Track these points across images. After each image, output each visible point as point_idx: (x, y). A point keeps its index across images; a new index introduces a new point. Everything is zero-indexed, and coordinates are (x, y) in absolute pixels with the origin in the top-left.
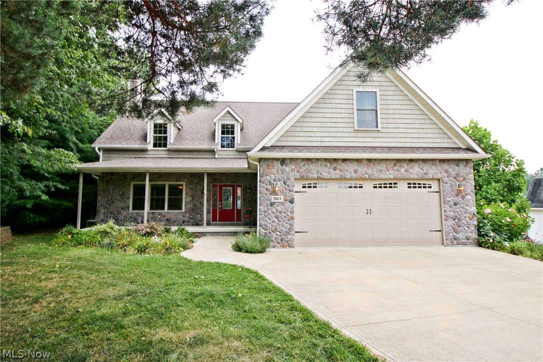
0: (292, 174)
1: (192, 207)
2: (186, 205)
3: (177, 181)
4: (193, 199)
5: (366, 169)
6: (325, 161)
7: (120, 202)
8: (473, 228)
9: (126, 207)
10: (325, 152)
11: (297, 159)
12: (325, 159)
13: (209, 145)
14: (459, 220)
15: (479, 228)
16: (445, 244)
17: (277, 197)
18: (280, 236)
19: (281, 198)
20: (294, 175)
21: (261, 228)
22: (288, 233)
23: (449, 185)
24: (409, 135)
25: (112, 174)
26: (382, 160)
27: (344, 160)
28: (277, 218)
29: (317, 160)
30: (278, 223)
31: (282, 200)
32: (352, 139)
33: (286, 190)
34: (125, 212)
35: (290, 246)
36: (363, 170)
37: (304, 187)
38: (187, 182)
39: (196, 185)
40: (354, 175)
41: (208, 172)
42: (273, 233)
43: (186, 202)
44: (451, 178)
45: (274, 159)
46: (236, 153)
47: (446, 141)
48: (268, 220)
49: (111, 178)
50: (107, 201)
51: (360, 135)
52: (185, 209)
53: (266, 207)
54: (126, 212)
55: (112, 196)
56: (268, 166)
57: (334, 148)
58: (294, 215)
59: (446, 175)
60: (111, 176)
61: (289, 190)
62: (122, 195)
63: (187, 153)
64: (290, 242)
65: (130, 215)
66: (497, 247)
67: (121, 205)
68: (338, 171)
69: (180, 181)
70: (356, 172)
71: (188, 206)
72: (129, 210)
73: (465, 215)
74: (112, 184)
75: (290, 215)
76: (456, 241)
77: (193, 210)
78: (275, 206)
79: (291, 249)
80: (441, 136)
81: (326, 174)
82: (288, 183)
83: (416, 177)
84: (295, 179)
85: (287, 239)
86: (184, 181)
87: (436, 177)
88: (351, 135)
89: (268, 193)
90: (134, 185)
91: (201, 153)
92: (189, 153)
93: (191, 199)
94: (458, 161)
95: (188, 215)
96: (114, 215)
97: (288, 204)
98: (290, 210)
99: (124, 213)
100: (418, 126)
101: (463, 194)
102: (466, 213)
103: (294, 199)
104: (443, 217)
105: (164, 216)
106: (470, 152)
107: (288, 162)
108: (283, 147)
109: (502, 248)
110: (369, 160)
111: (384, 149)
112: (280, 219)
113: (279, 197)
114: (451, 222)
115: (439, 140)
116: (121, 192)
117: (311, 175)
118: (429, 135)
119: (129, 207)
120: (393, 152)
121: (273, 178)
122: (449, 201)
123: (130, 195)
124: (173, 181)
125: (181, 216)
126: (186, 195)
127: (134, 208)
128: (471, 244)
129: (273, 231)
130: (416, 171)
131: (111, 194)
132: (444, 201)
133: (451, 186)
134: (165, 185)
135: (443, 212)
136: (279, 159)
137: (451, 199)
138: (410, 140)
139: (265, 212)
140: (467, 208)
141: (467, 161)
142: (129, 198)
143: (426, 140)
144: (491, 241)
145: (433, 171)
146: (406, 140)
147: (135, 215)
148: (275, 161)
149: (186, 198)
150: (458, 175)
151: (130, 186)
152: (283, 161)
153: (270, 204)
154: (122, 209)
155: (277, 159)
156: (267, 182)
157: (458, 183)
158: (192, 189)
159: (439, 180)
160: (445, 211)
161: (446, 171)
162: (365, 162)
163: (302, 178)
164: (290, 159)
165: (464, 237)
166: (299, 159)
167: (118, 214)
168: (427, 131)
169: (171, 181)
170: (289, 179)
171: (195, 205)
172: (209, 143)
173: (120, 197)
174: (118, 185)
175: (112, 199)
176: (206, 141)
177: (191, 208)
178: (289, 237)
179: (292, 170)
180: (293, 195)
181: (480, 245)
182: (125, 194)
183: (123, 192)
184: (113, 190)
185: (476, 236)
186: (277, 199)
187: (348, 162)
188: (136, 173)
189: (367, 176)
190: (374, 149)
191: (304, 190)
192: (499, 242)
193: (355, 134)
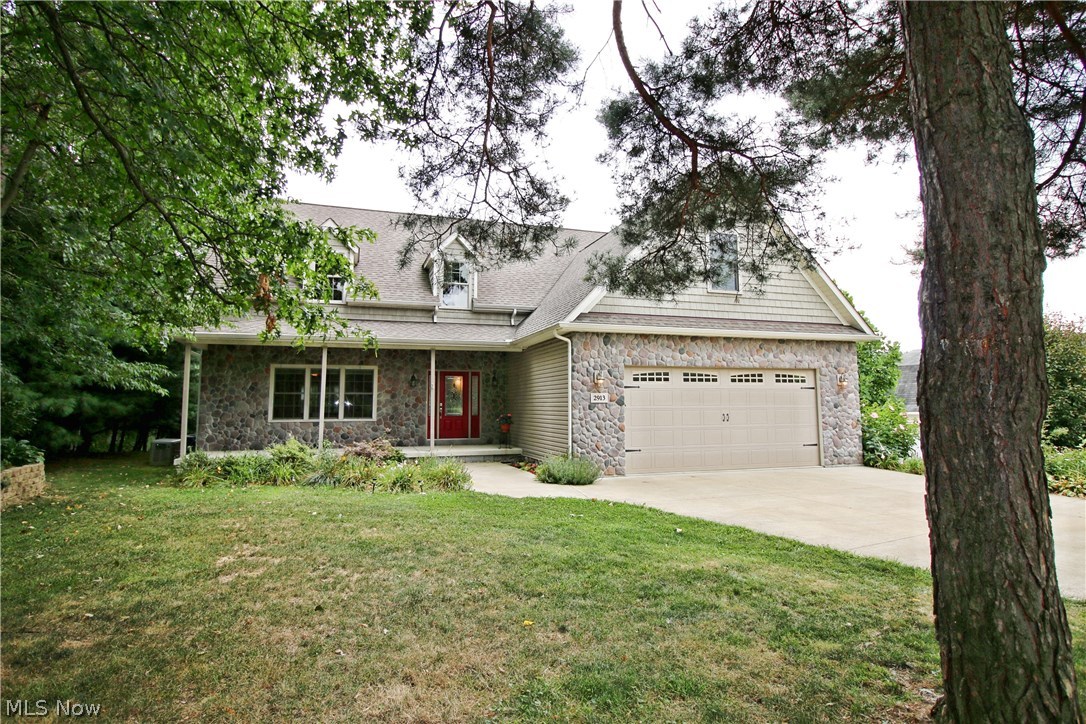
0: (620, 358)
1: (390, 411)
2: (378, 409)
3: (361, 363)
4: (393, 396)
5: (723, 353)
6: (668, 340)
7: (248, 402)
8: (857, 440)
9: (260, 412)
10: (671, 325)
11: (627, 334)
12: (668, 336)
13: (423, 298)
14: (841, 429)
15: (864, 440)
16: (823, 464)
17: (600, 394)
18: (604, 457)
19: (606, 397)
20: (624, 361)
21: (575, 445)
22: (616, 453)
23: (828, 378)
24: (778, 304)
25: (231, 348)
26: (744, 339)
27: (694, 338)
28: (599, 429)
29: (657, 336)
30: (601, 437)
31: (606, 401)
32: (705, 307)
33: (612, 383)
34: (258, 423)
35: (619, 473)
36: (719, 355)
37: (636, 379)
38: (381, 366)
39: (397, 371)
40: (708, 363)
41: (437, 349)
42: (593, 454)
43: (379, 403)
44: (830, 368)
45: (593, 333)
46: (470, 316)
47: (824, 313)
48: (586, 432)
49: (228, 357)
50: (221, 401)
51: (714, 300)
52: (378, 415)
53: (582, 410)
54: (262, 423)
55: (232, 391)
56: (585, 344)
57: (680, 319)
58: (624, 423)
59: (824, 363)
60: (229, 353)
61: (617, 385)
62: (252, 388)
63: (381, 312)
64: (618, 467)
65: (269, 429)
66: (892, 465)
67: (249, 408)
68: (685, 354)
69: (367, 364)
70: (709, 357)
71: (384, 410)
72: (266, 419)
73: (847, 421)
74: (231, 367)
75: (618, 423)
76: (837, 460)
77: (392, 418)
78: (596, 409)
79: (620, 478)
80: (818, 306)
81: (669, 359)
82: (615, 372)
83: (788, 366)
84: (626, 366)
85: (613, 463)
86: (375, 364)
87: (812, 367)
88: (703, 299)
89: (585, 388)
90: (278, 371)
91: (409, 313)
92: (386, 312)
93: (388, 397)
94: (838, 344)
95: (382, 426)
96: (236, 428)
97: (615, 406)
98: (618, 416)
99: (256, 424)
100: (790, 291)
101: (845, 391)
102: (848, 418)
103: (623, 397)
104: (821, 424)
105: (337, 430)
106: (856, 332)
107: (614, 338)
108: (608, 315)
109: (897, 467)
110: (728, 339)
111: (748, 323)
112: (605, 431)
113: (601, 394)
114: (830, 432)
115: (816, 313)
116: (250, 385)
117: (648, 361)
118: (805, 305)
119: (266, 413)
120: (761, 329)
121: (592, 364)
122: (828, 402)
123: (268, 388)
124: (353, 363)
125: (370, 430)
126: (379, 390)
127: (276, 415)
128: (854, 462)
129: (594, 450)
130: (787, 358)
131: (229, 387)
132: (822, 401)
133: (831, 379)
134: (339, 371)
135: (820, 417)
136: (602, 334)
137: (830, 398)
138: (780, 311)
139: (581, 419)
140: (850, 411)
141: (850, 343)
142: (266, 396)
143: (801, 312)
144: (883, 457)
145: (810, 359)
146: (775, 311)
147: (279, 428)
148: (595, 337)
149: (379, 396)
150: (838, 364)
151: (268, 370)
152: (607, 337)
153: (589, 406)
154: (253, 416)
155: (598, 334)
156: (584, 371)
157: (839, 376)
158: (390, 379)
159: (815, 370)
160: (824, 416)
161: (825, 358)
162: (722, 342)
163: (635, 366)
164: (618, 334)
165: (847, 454)
166: (631, 334)
167: (243, 426)
168: (801, 298)
169: (350, 364)
170: (616, 366)
171: (395, 409)
172: (422, 295)
173: (248, 394)
174: (244, 370)
175: (231, 397)
176: (416, 292)
177: (388, 414)
178: (616, 458)
179: (621, 352)
180: (623, 392)
181: (866, 464)
182: (259, 386)
183: (256, 384)
184: (233, 379)
185: (861, 452)
186: (599, 398)
187: (699, 342)
188: (281, 347)
189: (725, 364)
190: (734, 322)
191: (636, 383)
192: (894, 459)
193: (710, 299)
